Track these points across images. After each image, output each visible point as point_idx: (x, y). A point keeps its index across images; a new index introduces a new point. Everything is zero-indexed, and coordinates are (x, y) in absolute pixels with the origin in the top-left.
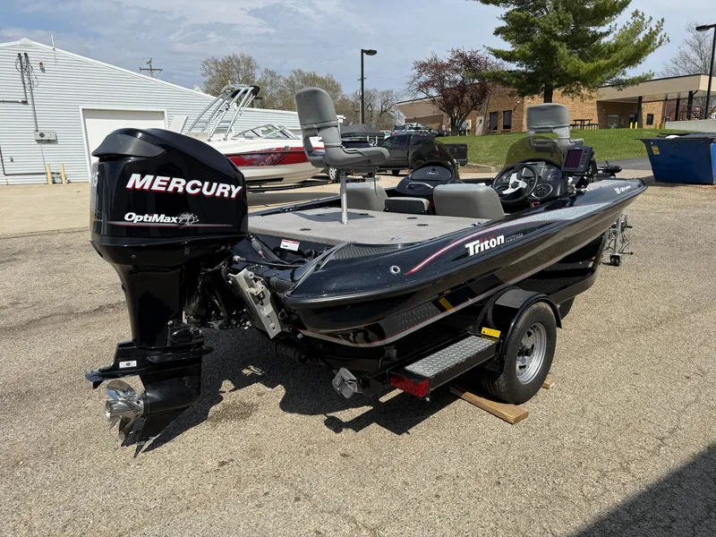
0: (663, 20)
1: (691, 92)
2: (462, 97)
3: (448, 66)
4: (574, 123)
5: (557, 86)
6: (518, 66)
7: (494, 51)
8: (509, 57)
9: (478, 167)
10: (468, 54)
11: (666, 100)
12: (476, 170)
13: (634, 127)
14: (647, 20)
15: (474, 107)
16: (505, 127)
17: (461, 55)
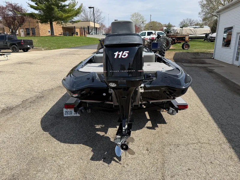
0: (82, 4)
1: (88, 26)
2: (14, 21)
3: (6, 8)
4: (61, 34)
5: (54, 21)
6: (39, 12)
7: (30, 5)
8: (35, 8)
9: (37, 49)
10: (14, 5)
11: (81, 28)
12: (36, 49)
13: (74, 36)
14: (77, 2)
15: (20, 26)
16: (33, 34)
17: (11, 5)
